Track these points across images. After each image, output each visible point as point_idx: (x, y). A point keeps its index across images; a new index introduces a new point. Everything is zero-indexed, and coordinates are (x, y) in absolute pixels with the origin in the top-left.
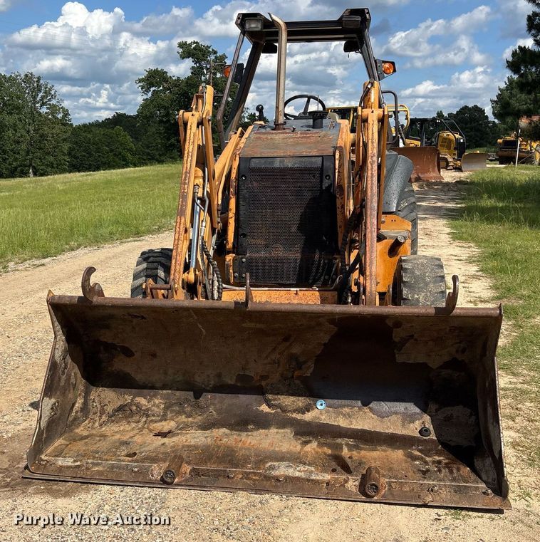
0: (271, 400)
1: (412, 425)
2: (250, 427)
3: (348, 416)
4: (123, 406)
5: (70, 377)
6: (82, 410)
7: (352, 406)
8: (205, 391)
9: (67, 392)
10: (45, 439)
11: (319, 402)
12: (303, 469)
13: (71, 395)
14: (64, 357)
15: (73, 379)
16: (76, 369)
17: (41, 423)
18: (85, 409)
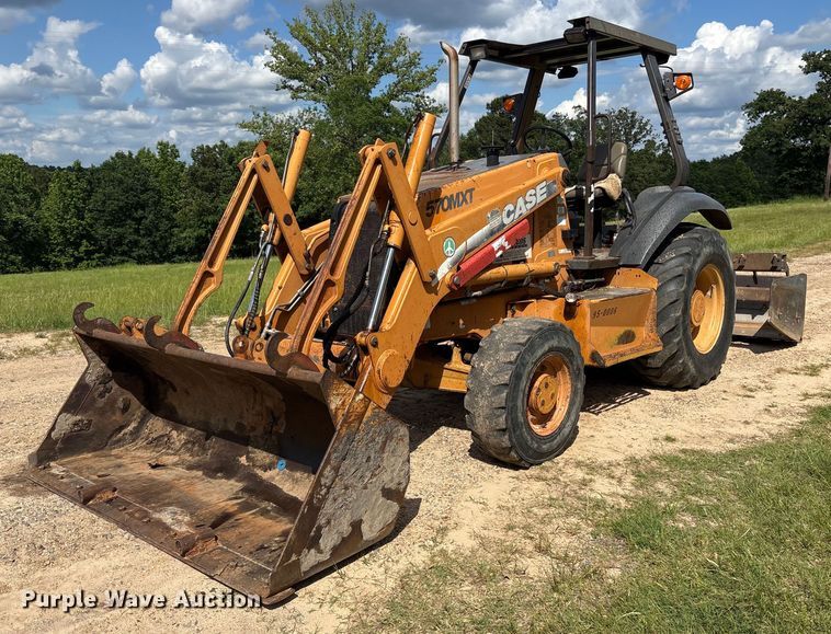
0: (250, 453)
2: (219, 474)
3: (296, 481)
4: (162, 436)
5: (115, 401)
6: (131, 433)
7: (305, 472)
8: (214, 434)
9: (109, 414)
10: (59, 449)
11: (280, 463)
12: (180, 518)
13: (118, 417)
14: (104, 383)
15: (120, 404)
16: (129, 396)
17: (53, 434)
18: (136, 433)
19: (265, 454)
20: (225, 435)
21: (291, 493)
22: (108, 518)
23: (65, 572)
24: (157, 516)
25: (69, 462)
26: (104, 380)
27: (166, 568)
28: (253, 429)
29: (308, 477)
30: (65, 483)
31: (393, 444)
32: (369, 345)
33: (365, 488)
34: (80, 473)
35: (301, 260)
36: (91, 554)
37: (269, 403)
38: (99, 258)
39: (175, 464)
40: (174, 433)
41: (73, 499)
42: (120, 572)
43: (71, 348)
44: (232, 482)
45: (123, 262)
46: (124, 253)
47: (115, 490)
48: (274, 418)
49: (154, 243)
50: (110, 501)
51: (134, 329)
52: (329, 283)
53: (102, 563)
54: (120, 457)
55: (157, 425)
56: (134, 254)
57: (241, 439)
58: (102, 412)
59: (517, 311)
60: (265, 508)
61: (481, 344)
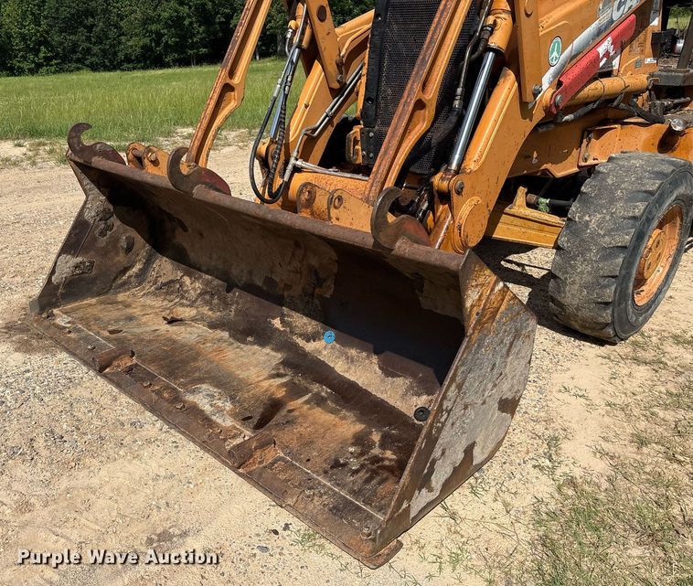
0: (285, 315)
1: (415, 398)
2: (249, 339)
3: (351, 360)
4: (172, 281)
5: (117, 240)
6: (137, 276)
7: (363, 349)
8: (237, 286)
9: (112, 254)
10: (62, 294)
11: (328, 333)
12: (220, 404)
13: (121, 258)
14: (105, 219)
15: (123, 243)
16: (133, 233)
17: (53, 278)
18: (142, 276)
19: (305, 320)
20: (250, 288)
21: (347, 375)
22: (131, 395)
23: (95, 481)
24: (190, 398)
25: (74, 310)
26: (104, 216)
27: (218, 483)
28: (288, 287)
29: (368, 357)
30: (74, 340)
31: (520, 342)
32: (454, 192)
33: (484, 403)
34: (88, 326)
35: (332, 68)
36: (121, 453)
37: (314, 261)
38: (56, 64)
39: (194, 319)
40: (187, 280)
41: (86, 363)
42: (163, 485)
43: (50, 160)
44: (267, 350)
45: (78, 69)
46: (78, 61)
47: (133, 354)
48: (318, 279)
49: (103, 51)
50: (130, 370)
51: (146, 161)
52: (420, 105)
53: (136, 468)
54: (128, 306)
55: (165, 268)
56: (87, 62)
57: (274, 296)
58: (104, 253)
59: (593, 140)
60: (318, 394)
61: (583, 189)
